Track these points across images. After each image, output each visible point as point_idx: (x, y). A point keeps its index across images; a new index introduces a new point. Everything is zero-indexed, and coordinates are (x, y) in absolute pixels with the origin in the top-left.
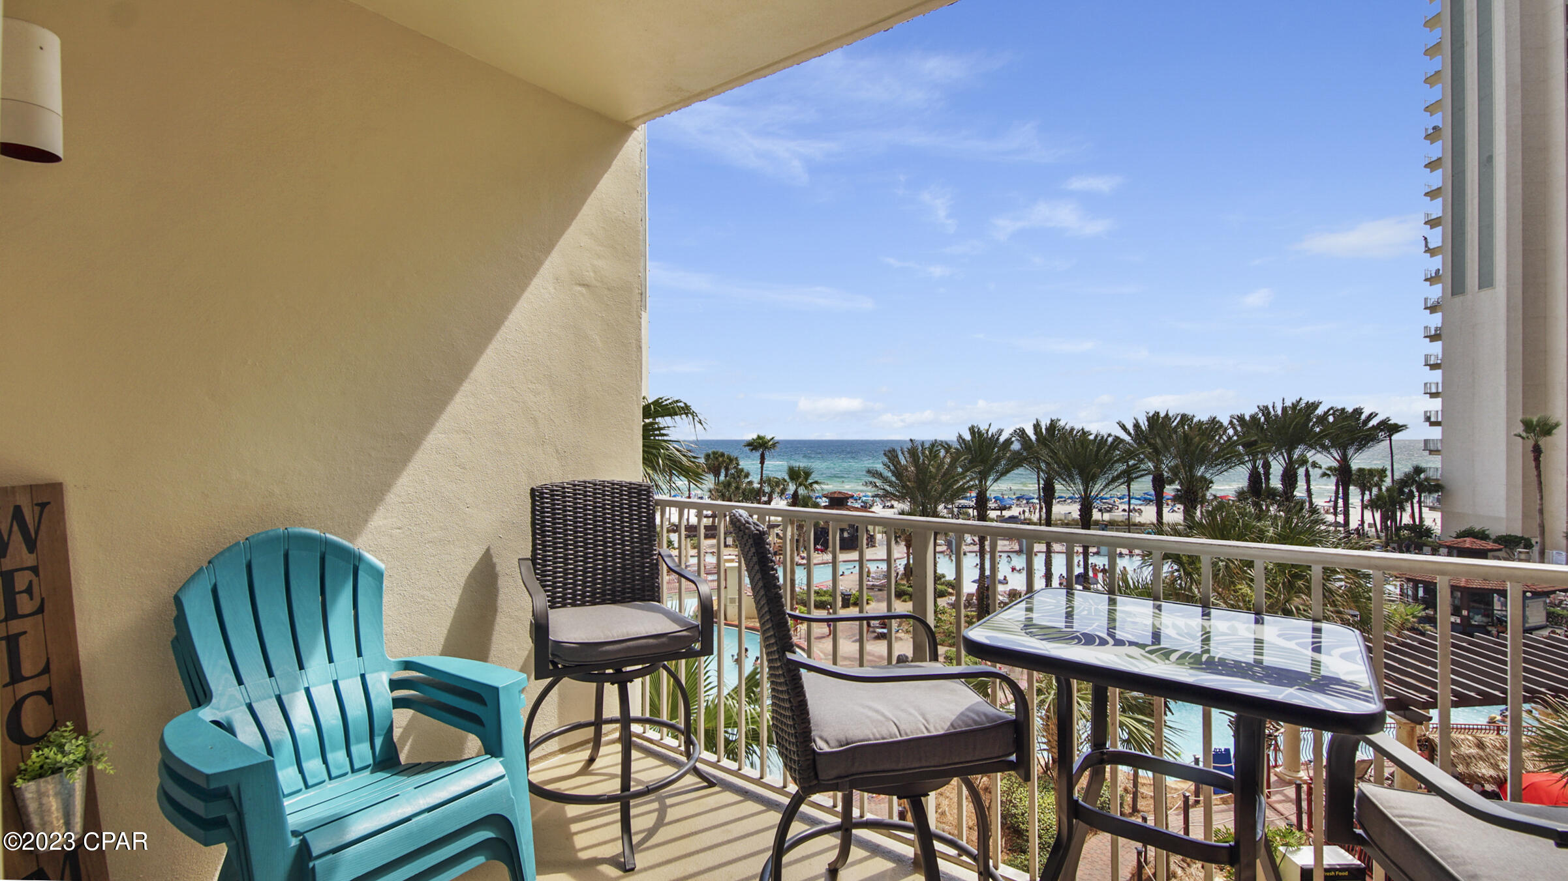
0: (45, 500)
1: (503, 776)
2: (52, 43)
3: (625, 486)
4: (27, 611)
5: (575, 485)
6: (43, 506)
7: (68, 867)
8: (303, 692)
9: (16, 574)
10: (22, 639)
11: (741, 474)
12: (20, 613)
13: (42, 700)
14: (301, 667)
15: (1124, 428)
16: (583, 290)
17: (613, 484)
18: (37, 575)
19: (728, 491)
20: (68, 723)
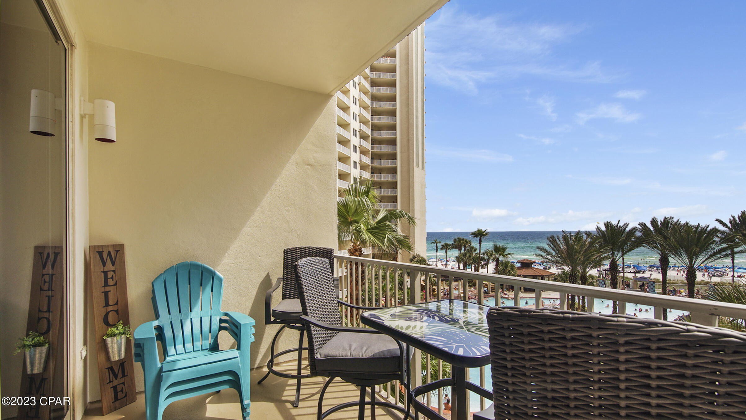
0: (118, 250)
1: (237, 357)
2: (111, 106)
3: (322, 249)
4: (111, 284)
5: (301, 249)
6: (117, 251)
7: (121, 368)
8: (190, 320)
9: (108, 272)
10: (109, 293)
11: (472, 249)
12: (109, 284)
13: (115, 313)
14: (191, 311)
15: (721, 222)
16: (309, 167)
17: (317, 249)
18: (115, 273)
19: (465, 258)
20: (121, 321)
